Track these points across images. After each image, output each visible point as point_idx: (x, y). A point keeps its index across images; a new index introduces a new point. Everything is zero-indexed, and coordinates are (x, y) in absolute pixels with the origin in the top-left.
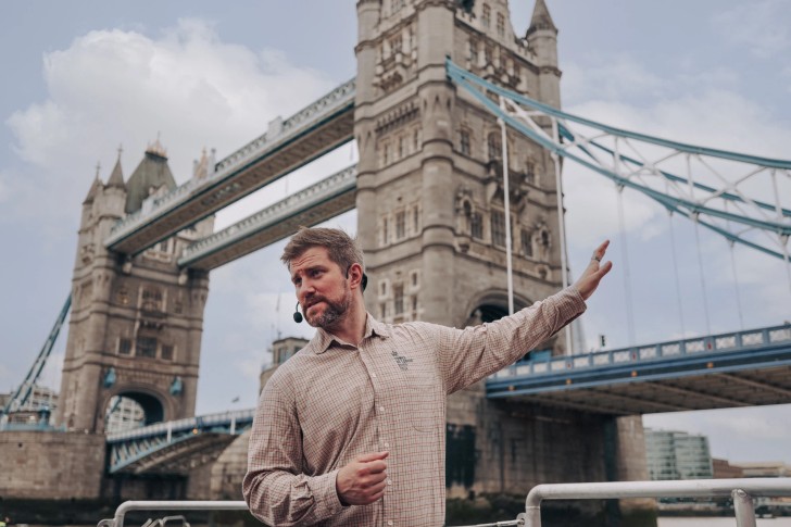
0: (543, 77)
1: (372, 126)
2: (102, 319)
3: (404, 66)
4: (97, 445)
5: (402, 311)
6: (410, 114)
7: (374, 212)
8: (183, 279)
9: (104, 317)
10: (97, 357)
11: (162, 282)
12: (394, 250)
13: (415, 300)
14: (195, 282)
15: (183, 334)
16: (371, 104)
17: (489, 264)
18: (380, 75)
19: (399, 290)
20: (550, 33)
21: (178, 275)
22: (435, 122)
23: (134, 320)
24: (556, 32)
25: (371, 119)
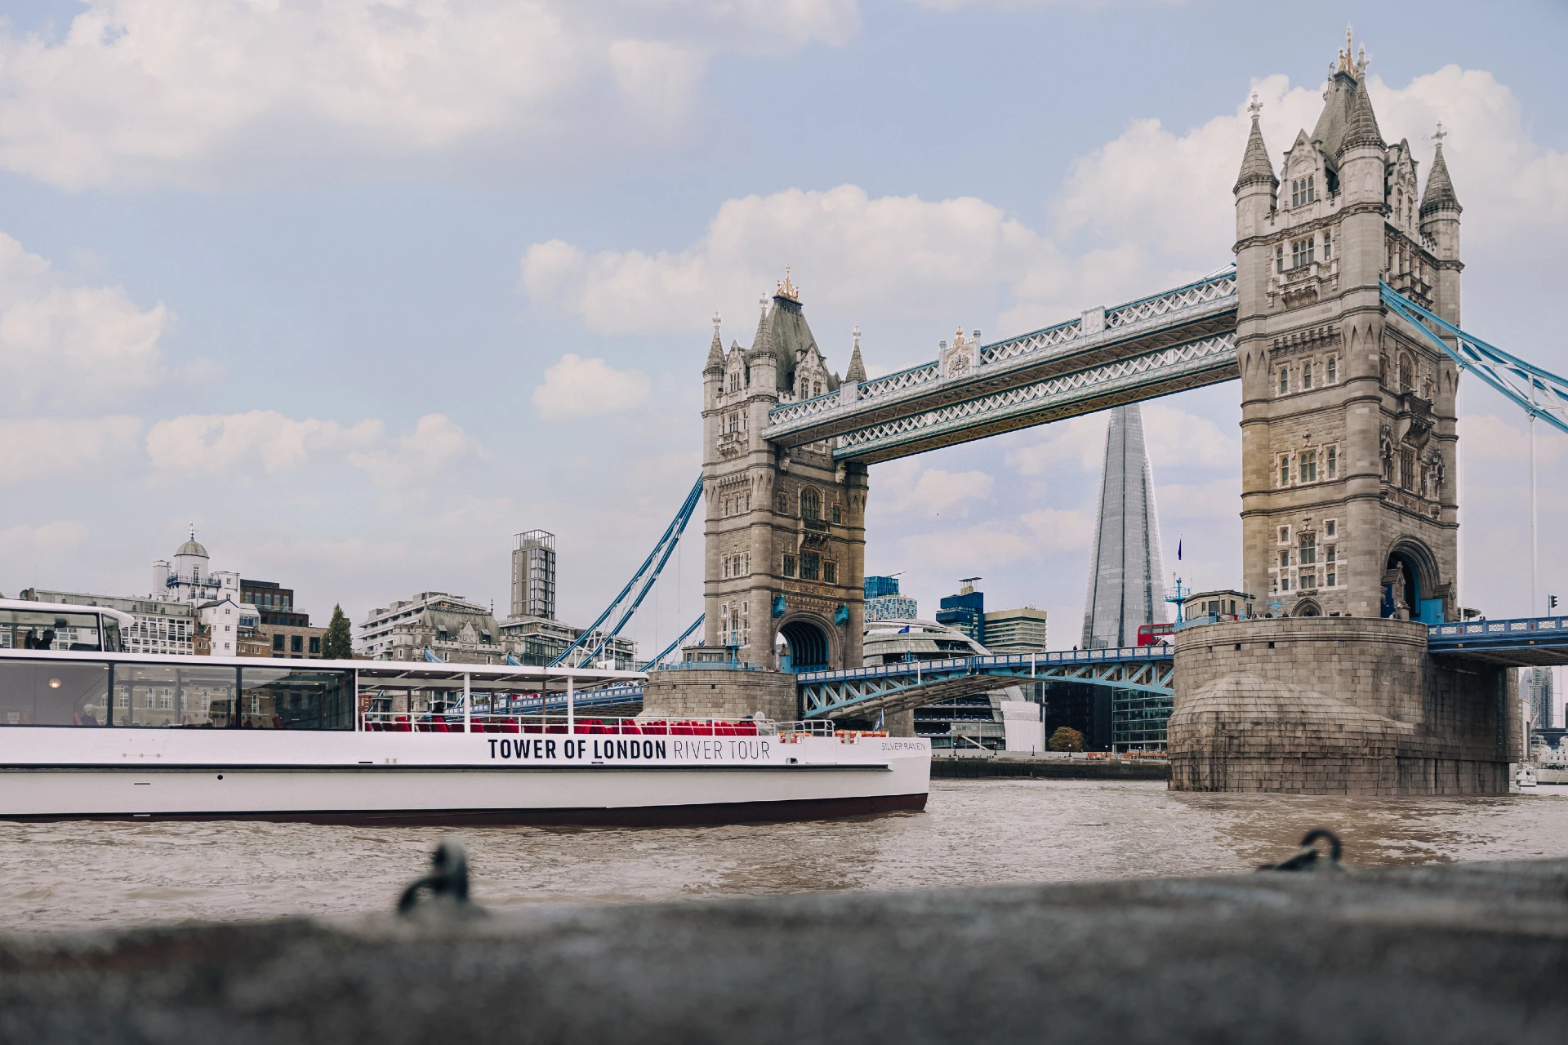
0: (1442, 273)
1: (1267, 344)
2: (766, 531)
3: (1320, 281)
4: (789, 686)
5: (1312, 560)
6: (1324, 338)
7: (1268, 447)
8: (839, 476)
9: (769, 528)
10: (766, 580)
11: (819, 481)
12: (1298, 493)
13: (1331, 552)
14: (853, 479)
15: (843, 547)
16: (1265, 317)
17: (1400, 510)
18: (1286, 287)
19: (1307, 539)
20: (1453, 215)
21: (834, 471)
22: (1367, 357)
23: (796, 532)
24: (1460, 210)
25: (1264, 336)
